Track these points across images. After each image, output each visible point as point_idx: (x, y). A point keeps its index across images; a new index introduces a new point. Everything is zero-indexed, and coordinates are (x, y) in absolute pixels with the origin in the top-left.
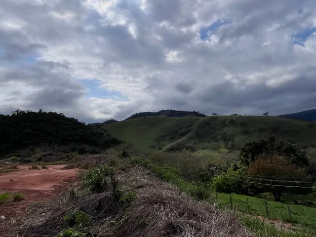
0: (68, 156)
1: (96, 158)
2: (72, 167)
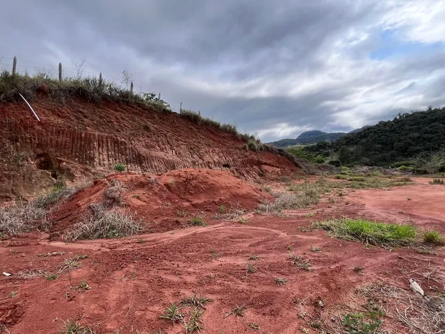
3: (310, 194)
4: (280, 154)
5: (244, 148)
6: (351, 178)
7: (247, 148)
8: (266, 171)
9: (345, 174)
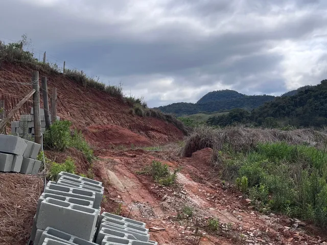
4: (168, 120)
5: (131, 113)
7: (134, 112)
8: (154, 137)
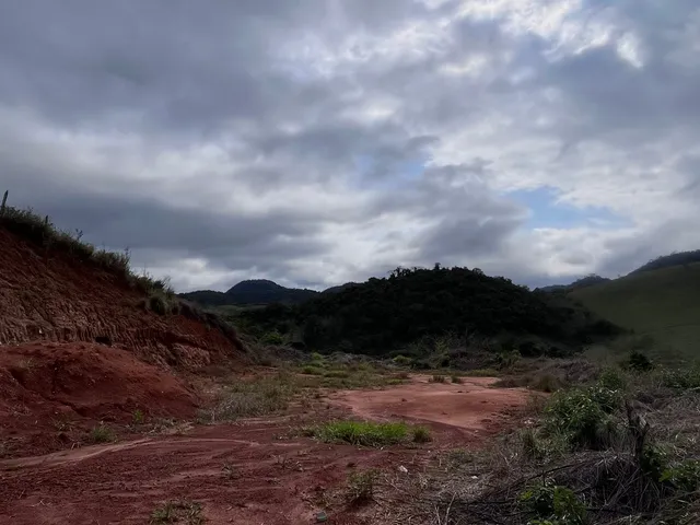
0: (501, 360)
1: (565, 367)
2: (512, 385)
3: (274, 394)
4: (211, 323)
6: (328, 372)
8: (183, 355)
9: (318, 366)
